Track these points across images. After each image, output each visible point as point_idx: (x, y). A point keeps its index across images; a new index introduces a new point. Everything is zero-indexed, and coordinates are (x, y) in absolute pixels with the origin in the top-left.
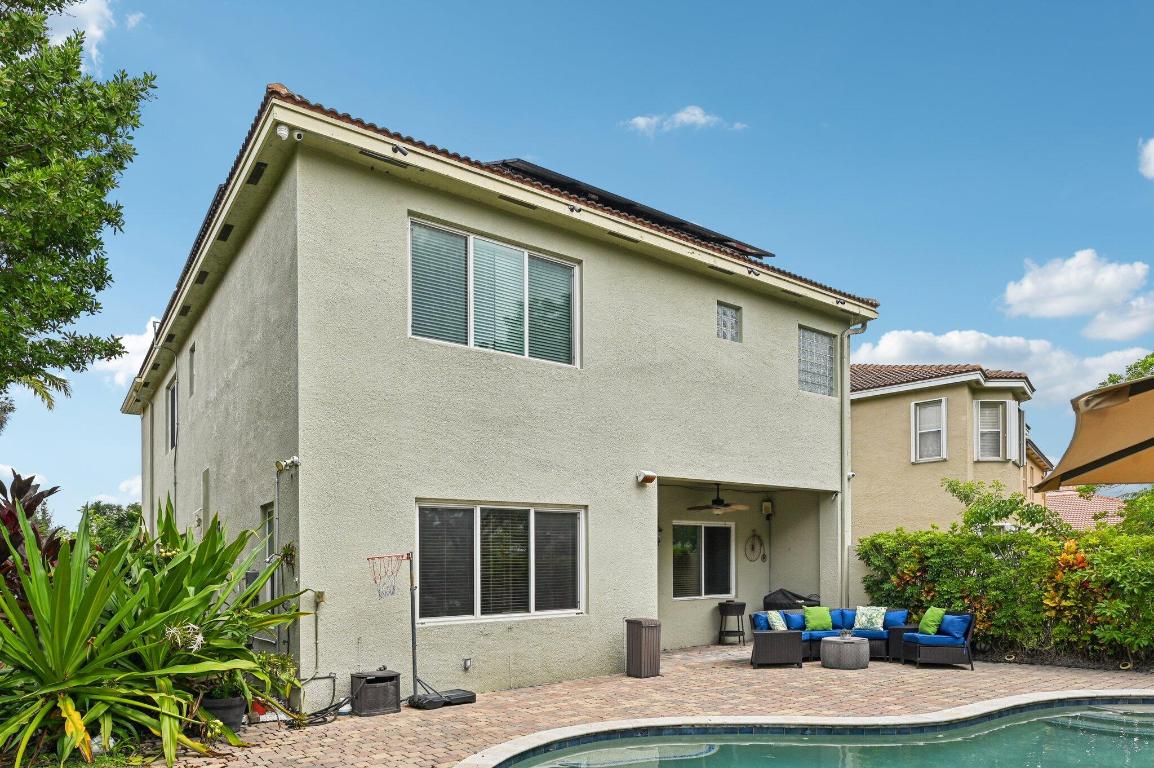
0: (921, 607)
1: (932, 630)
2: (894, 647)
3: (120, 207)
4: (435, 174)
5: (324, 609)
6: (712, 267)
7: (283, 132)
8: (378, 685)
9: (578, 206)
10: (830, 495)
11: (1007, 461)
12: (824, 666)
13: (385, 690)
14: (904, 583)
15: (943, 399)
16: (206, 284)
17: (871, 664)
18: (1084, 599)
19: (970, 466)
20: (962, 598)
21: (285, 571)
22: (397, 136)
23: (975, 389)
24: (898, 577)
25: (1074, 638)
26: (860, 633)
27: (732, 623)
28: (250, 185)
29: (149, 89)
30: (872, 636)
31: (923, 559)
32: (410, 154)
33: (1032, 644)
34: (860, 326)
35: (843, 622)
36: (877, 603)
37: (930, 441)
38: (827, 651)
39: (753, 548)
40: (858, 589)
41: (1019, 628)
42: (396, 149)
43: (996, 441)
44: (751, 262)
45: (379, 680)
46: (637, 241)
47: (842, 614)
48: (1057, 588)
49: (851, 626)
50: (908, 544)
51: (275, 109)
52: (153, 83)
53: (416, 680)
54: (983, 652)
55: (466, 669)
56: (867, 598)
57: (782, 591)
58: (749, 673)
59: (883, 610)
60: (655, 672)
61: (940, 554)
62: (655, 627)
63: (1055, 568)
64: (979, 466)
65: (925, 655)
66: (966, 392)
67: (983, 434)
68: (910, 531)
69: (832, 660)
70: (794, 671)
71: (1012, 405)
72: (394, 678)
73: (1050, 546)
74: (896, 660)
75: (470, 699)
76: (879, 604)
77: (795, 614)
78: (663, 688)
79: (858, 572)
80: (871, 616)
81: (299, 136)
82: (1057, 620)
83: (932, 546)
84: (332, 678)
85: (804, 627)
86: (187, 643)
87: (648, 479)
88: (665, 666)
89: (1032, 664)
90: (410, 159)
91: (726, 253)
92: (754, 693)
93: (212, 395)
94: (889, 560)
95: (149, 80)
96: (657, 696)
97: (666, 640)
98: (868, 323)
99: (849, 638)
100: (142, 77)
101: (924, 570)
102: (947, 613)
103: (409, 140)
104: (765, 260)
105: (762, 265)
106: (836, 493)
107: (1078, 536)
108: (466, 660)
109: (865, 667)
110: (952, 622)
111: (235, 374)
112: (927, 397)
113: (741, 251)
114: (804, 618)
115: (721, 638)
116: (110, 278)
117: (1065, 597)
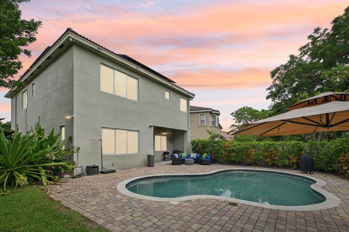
0: (202, 154)
1: (205, 158)
2: (198, 161)
3: (30, 52)
4: (107, 55)
5: (80, 151)
6: (165, 84)
7: (71, 40)
8: (94, 168)
9: (139, 67)
10: (186, 131)
11: (216, 127)
12: (185, 165)
13: (96, 169)
14: (199, 149)
15: (205, 114)
16: (40, 69)
17: (194, 164)
18: (229, 153)
19: (210, 127)
20: (209, 152)
21: (69, 142)
22: (99, 45)
23: (211, 113)
24: (198, 148)
25: (228, 160)
26: (192, 158)
27: (167, 156)
28: (59, 49)
29: (40, 25)
30: (194, 159)
31: (203, 145)
32: (102, 50)
33: (221, 161)
34: (191, 99)
35: (189, 156)
36: (194, 153)
37: (203, 122)
38: (186, 162)
39: (171, 141)
40: (191, 150)
41: (219, 158)
42: (98, 48)
43: (214, 123)
44: (172, 84)
45: (93, 167)
46: (150, 76)
47: (188, 155)
48: (225, 151)
49: (190, 157)
50: (200, 141)
51: (69, 34)
52: (41, 23)
53: (102, 167)
54: (213, 162)
55: (113, 165)
56: (192, 152)
57: (176, 150)
58: (171, 166)
59: (196, 154)
60: (153, 166)
61: (206, 144)
62: (153, 157)
63: (225, 147)
64: (211, 127)
65: (203, 163)
66: (209, 113)
67: (212, 121)
68: (200, 139)
69: (187, 164)
70: (180, 166)
71: (216, 116)
72: (97, 167)
73: (224, 143)
74: (198, 164)
75: (114, 171)
76: (195, 153)
77: (180, 155)
78: (155, 169)
79: (191, 147)
80: (194, 155)
81: (75, 41)
82: (225, 156)
83: (204, 142)
84: (82, 167)
85: (181, 157)
86: (51, 158)
87: (152, 126)
88: (155, 165)
89: (221, 164)
90: (102, 51)
91: (166, 81)
92: (174, 169)
93: (41, 97)
94: (196, 144)
95: (40, 23)
96: (155, 171)
97: (155, 159)
98: (193, 98)
99: (190, 159)
100: (38, 21)
101: (203, 147)
102: (207, 155)
103: (102, 47)
104: (175, 84)
105: (174, 85)
106: (187, 131)
107: (228, 141)
108: (113, 163)
109: (193, 165)
110: (208, 157)
111: (50, 93)
112: (202, 113)
113: (169, 81)
114: (181, 155)
115: (164, 159)
116: (22, 67)
117: (226, 152)
